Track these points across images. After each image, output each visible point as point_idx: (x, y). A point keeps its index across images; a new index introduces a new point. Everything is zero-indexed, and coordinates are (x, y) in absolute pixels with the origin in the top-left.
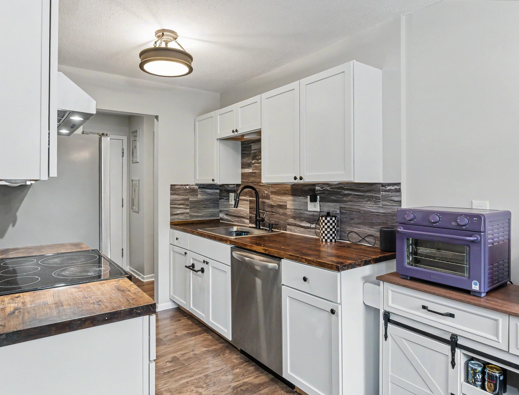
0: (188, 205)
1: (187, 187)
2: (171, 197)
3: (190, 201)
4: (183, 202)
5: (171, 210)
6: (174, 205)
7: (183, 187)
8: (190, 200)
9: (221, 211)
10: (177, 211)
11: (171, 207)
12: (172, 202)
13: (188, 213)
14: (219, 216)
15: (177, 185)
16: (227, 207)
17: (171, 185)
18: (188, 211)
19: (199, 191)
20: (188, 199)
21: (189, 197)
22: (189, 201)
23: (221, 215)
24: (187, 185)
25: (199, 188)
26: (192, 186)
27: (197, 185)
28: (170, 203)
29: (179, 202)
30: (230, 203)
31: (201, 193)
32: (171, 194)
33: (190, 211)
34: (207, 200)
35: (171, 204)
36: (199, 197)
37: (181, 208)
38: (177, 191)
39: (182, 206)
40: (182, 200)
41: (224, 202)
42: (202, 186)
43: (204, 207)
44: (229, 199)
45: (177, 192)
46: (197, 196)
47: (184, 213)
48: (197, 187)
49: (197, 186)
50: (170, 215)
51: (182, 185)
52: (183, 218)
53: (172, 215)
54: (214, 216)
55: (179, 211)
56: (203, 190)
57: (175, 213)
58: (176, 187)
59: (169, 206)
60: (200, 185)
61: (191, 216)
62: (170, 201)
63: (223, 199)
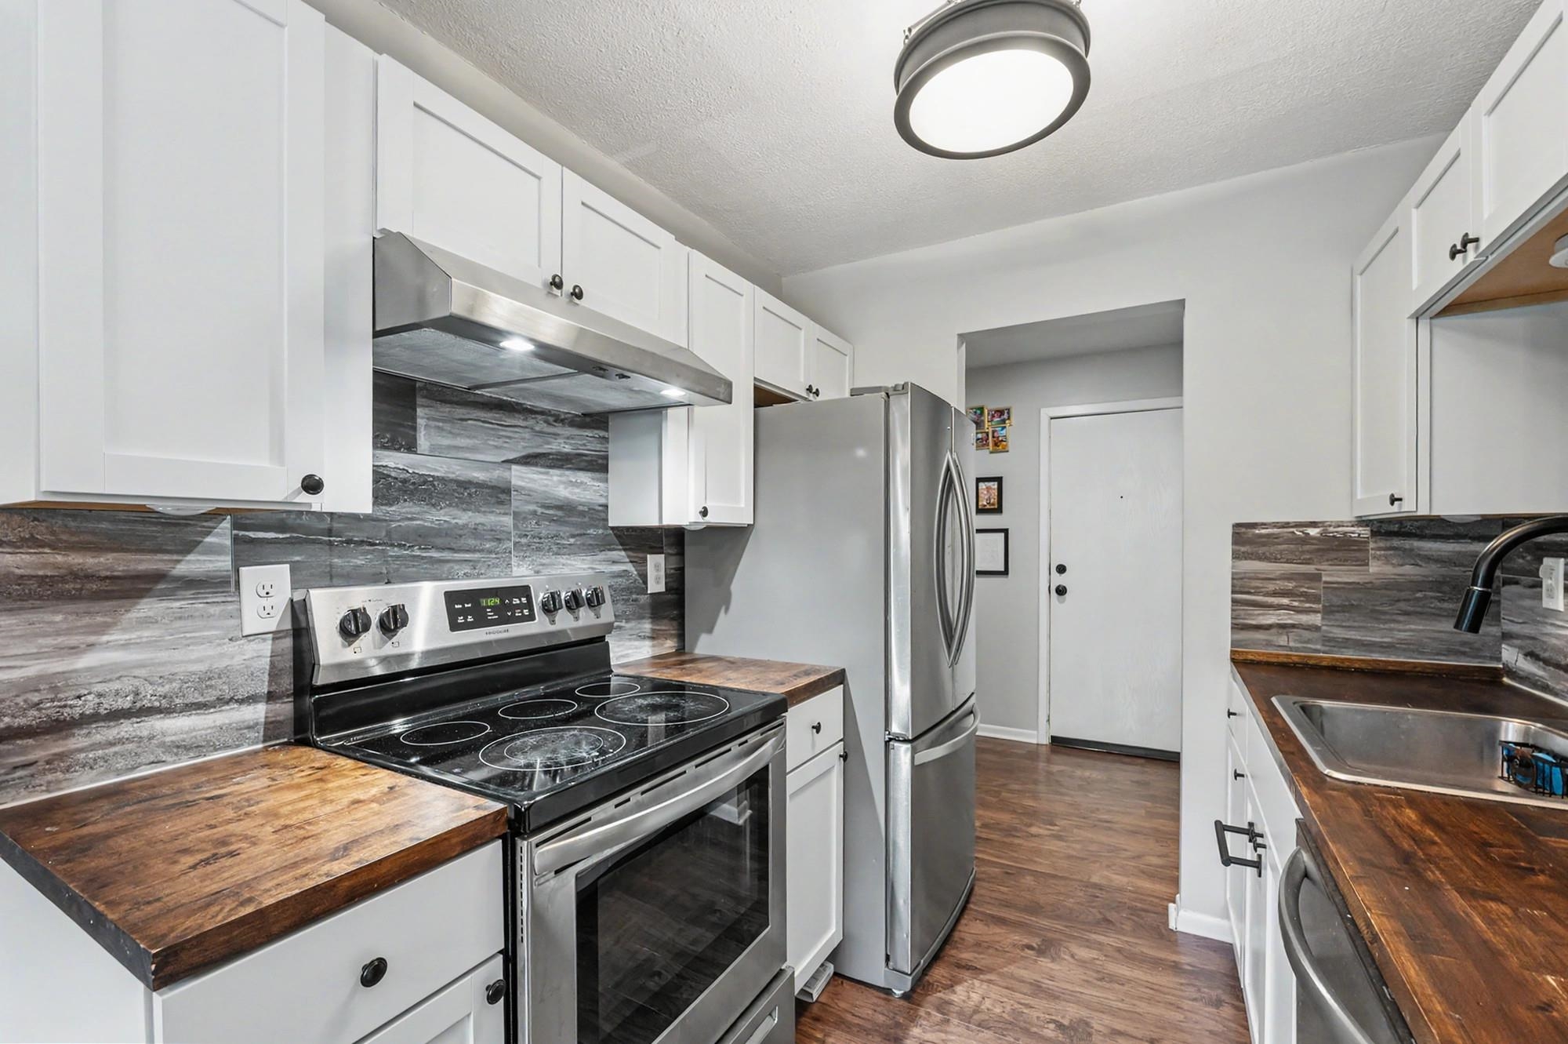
0: (1316, 599)
1: (1313, 532)
2: (1233, 567)
3: (1326, 582)
4: (1290, 585)
5: (1233, 610)
6: (1249, 593)
7: (1292, 530)
8: (1324, 579)
9: (1507, 636)
10: (1261, 617)
11: (1234, 601)
12: (1239, 585)
13: (1317, 628)
14: (1499, 659)
15: (1264, 524)
16: (1535, 622)
17: (1237, 526)
18: (1316, 619)
19: (1372, 545)
20: (1316, 577)
21: (1319, 567)
22: (1322, 585)
23: (1510, 655)
24: (1314, 524)
25: (1374, 534)
26: (1339, 526)
27: (1362, 522)
28: (1233, 586)
29: (1271, 587)
30: (1547, 603)
31: (1386, 557)
32: (1236, 556)
33: (1323, 619)
34: (1418, 585)
35: (1237, 589)
36: (1372, 570)
37: (1280, 607)
38: (1264, 545)
39: (1285, 601)
40: (1289, 577)
41: (1522, 597)
42: (1396, 528)
43: (1406, 613)
44: (1539, 585)
45: (1261, 550)
46: (1366, 567)
47: (1293, 626)
48: (1365, 532)
49: (1367, 526)
50: (1232, 628)
51: (1286, 525)
52: (1292, 644)
53: (1236, 627)
54: (1464, 653)
55: (1271, 618)
56: (1396, 542)
57: (1254, 622)
58: (1257, 532)
59: (1229, 596)
60: (1381, 521)
61: (1329, 641)
62: (1233, 579)
63: (1517, 583)
